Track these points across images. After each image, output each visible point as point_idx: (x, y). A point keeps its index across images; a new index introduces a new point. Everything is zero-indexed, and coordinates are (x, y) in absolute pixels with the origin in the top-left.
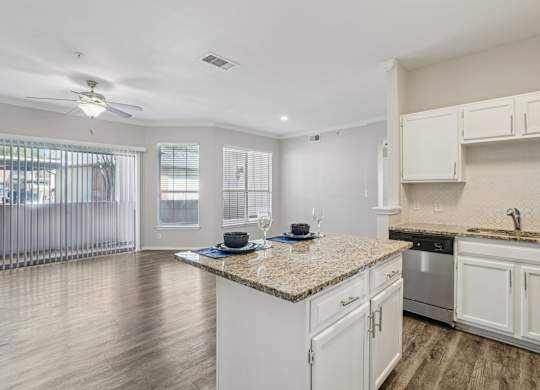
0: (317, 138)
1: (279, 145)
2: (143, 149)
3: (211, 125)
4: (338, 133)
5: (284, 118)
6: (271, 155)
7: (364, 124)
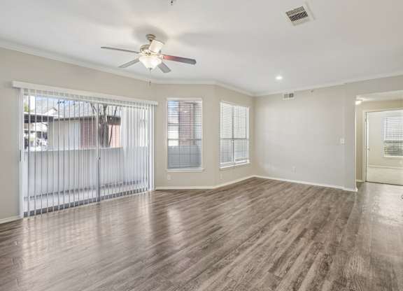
0: (291, 95)
1: (254, 101)
2: (157, 103)
3: (213, 83)
4: (312, 91)
5: (279, 78)
6: (248, 109)
7: (342, 83)
